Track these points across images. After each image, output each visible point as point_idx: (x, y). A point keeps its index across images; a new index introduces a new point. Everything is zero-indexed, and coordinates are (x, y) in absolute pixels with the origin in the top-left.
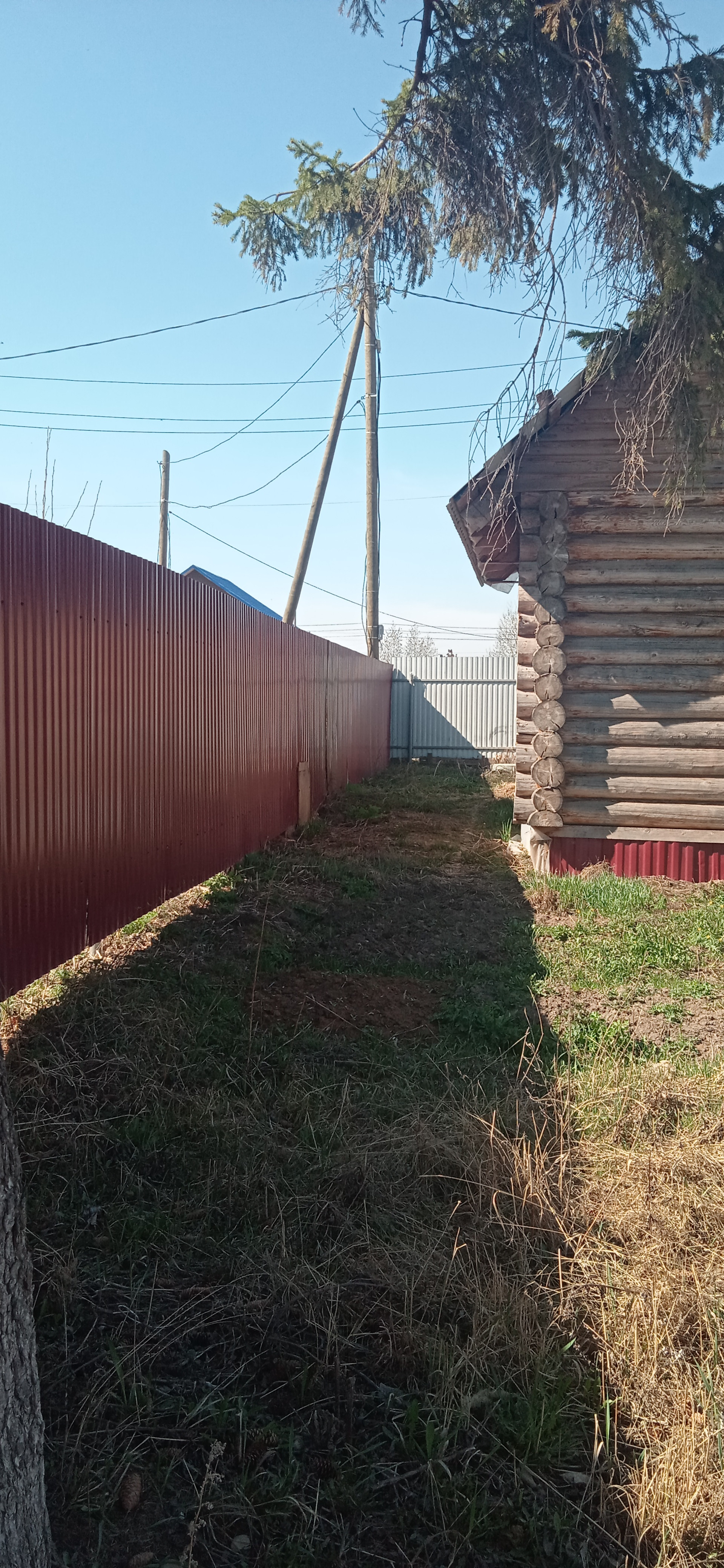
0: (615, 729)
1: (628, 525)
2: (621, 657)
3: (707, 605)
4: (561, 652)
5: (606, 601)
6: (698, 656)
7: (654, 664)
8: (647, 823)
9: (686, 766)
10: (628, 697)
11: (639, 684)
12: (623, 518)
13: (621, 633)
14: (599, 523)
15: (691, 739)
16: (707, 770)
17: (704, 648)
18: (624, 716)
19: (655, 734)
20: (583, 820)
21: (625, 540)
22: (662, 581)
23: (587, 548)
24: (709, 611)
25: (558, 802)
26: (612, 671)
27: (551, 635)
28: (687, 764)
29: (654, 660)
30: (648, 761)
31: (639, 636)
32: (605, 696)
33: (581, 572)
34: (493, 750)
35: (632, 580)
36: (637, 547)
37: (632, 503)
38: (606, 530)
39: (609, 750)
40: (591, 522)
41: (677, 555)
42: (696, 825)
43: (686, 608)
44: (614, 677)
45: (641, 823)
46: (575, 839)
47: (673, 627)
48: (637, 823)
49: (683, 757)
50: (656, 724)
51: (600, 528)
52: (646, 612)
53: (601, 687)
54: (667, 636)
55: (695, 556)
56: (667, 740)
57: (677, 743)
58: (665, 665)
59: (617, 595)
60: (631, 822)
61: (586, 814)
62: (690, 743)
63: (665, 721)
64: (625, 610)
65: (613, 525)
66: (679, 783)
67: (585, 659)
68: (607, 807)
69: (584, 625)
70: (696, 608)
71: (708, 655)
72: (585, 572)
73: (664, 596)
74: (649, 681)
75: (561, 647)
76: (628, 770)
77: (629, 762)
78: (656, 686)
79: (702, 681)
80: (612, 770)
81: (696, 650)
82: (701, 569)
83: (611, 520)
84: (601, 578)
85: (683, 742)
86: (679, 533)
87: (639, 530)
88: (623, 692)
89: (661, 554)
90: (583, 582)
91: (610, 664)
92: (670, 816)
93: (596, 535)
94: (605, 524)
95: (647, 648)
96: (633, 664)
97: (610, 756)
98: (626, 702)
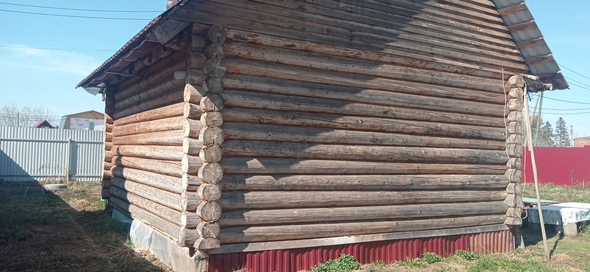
0: (249, 181)
1: (256, 54)
2: (252, 135)
3: (296, 107)
4: (221, 131)
5: (245, 100)
6: (292, 137)
7: (268, 141)
8: (264, 239)
9: (286, 202)
10: (255, 161)
11: (261, 152)
12: (254, 49)
13: (251, 121)
14: (241, 51)
15: (289, 186)
16: (297, 204)
17: (295, 132)
18: (253, 172)
19: (270, 183)
20: (228, 241)
21: (255, 63)
22: (274, 91)
23: (233, 65)
24: (297, 111)
25: (218, 231)
26: (247, 144)
27: (215, 119)
28: (287, 201)
29: (269, 138)
30: (267, 200)
31: (260, 123)
32: (242, 160)
33: (230, 80)
34: (41, 177)
35: (258, 89)
36: (261, 69)
37: (258, 42)
38: (243, 56)
39: (244, 194)
40: (236, 49)
41: (281, 77)
42: (290, 238)
43: (286, 108)
44: (248, 147)
45: (262, 239)
46: (223, 254)
47: (280, 119)
48: (259, 240)
49: (285, 197)
50: (270, 177)
51: (240, 54)
52: (265, 108)
53: (240, 154)
54: (275, 124)
55: (290, 78)
56: (276, 187)
57: (281, 188)
58: (274, 141)
59: (251, 97)
60: (256, 240)
61: (230, 237)
62: (287, 188)
63: (277, 175)
64: (254, 107)
65: (248, 53)
66: (283, 213)
67: (231, 135)
68: (244, 231)
69: (232, 114)
70: (291, 108)
71: (297, 136)
72: (232, 80)
73: (276, 100)
74: (267, 151)
75: (221, 127)
76: (255, 206)
77: (256, 201)
78: (270, 154)
79: (294, 151)
80: (246, 206)
81: (291, 133)
82: (293, 86)
83: (247, 50)
84: (241, 86)
85: (284, 188)
86: (282, 64)
87: (262, 58)
88: (252, 157)
89: (273, 75)
90: (230, 87)
91: (245, 140)
92: (277, 234)
93: (237, 58)
94: (243, 52)
95: (266, 131)
96: (257, 140)
97: (246, 198)
98: (254, 163)
